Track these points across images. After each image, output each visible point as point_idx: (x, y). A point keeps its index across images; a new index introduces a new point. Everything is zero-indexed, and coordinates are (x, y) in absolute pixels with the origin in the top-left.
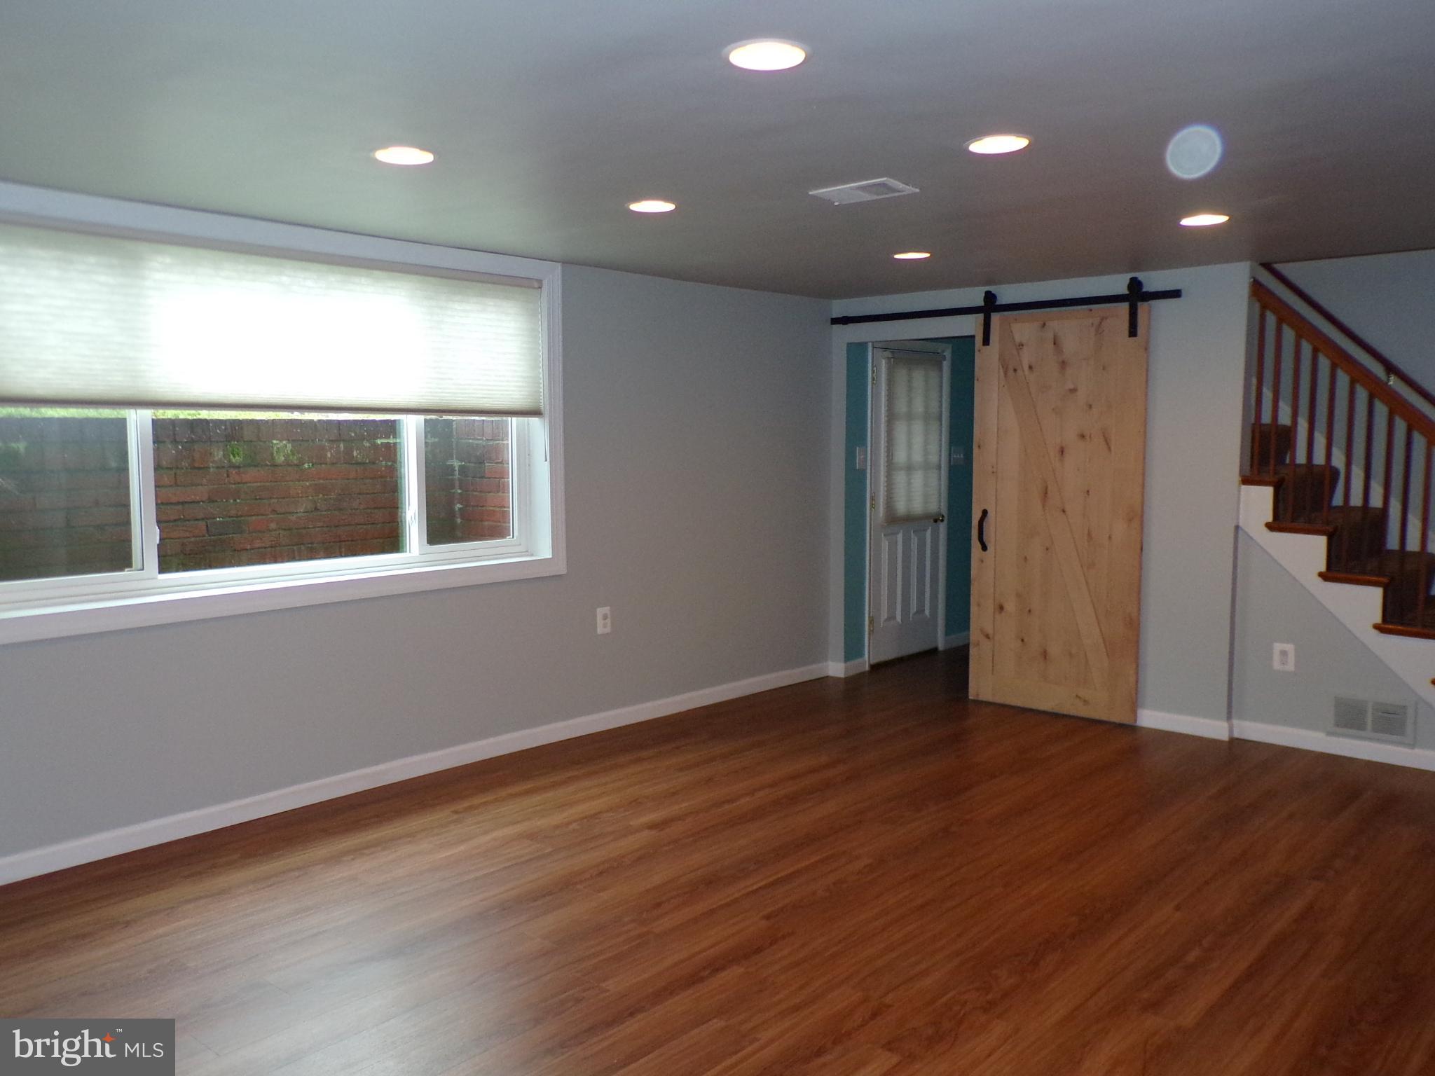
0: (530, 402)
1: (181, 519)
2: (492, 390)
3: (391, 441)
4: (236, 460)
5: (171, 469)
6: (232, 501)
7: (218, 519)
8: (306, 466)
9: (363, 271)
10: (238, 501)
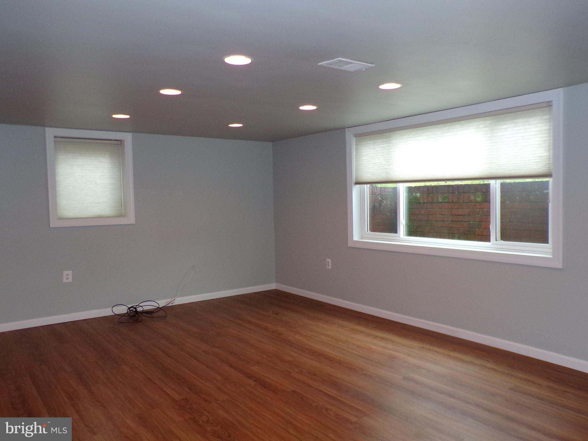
0: (546, 170)
1: (459, 221)
2: (518, 166)
3: (548, 191)
4: (479, 199)
5: (457, 202)
6: (477, 216)
7: (471, 222)
8: (507, 202)
9: (457, 123)
10: (479, 216)
